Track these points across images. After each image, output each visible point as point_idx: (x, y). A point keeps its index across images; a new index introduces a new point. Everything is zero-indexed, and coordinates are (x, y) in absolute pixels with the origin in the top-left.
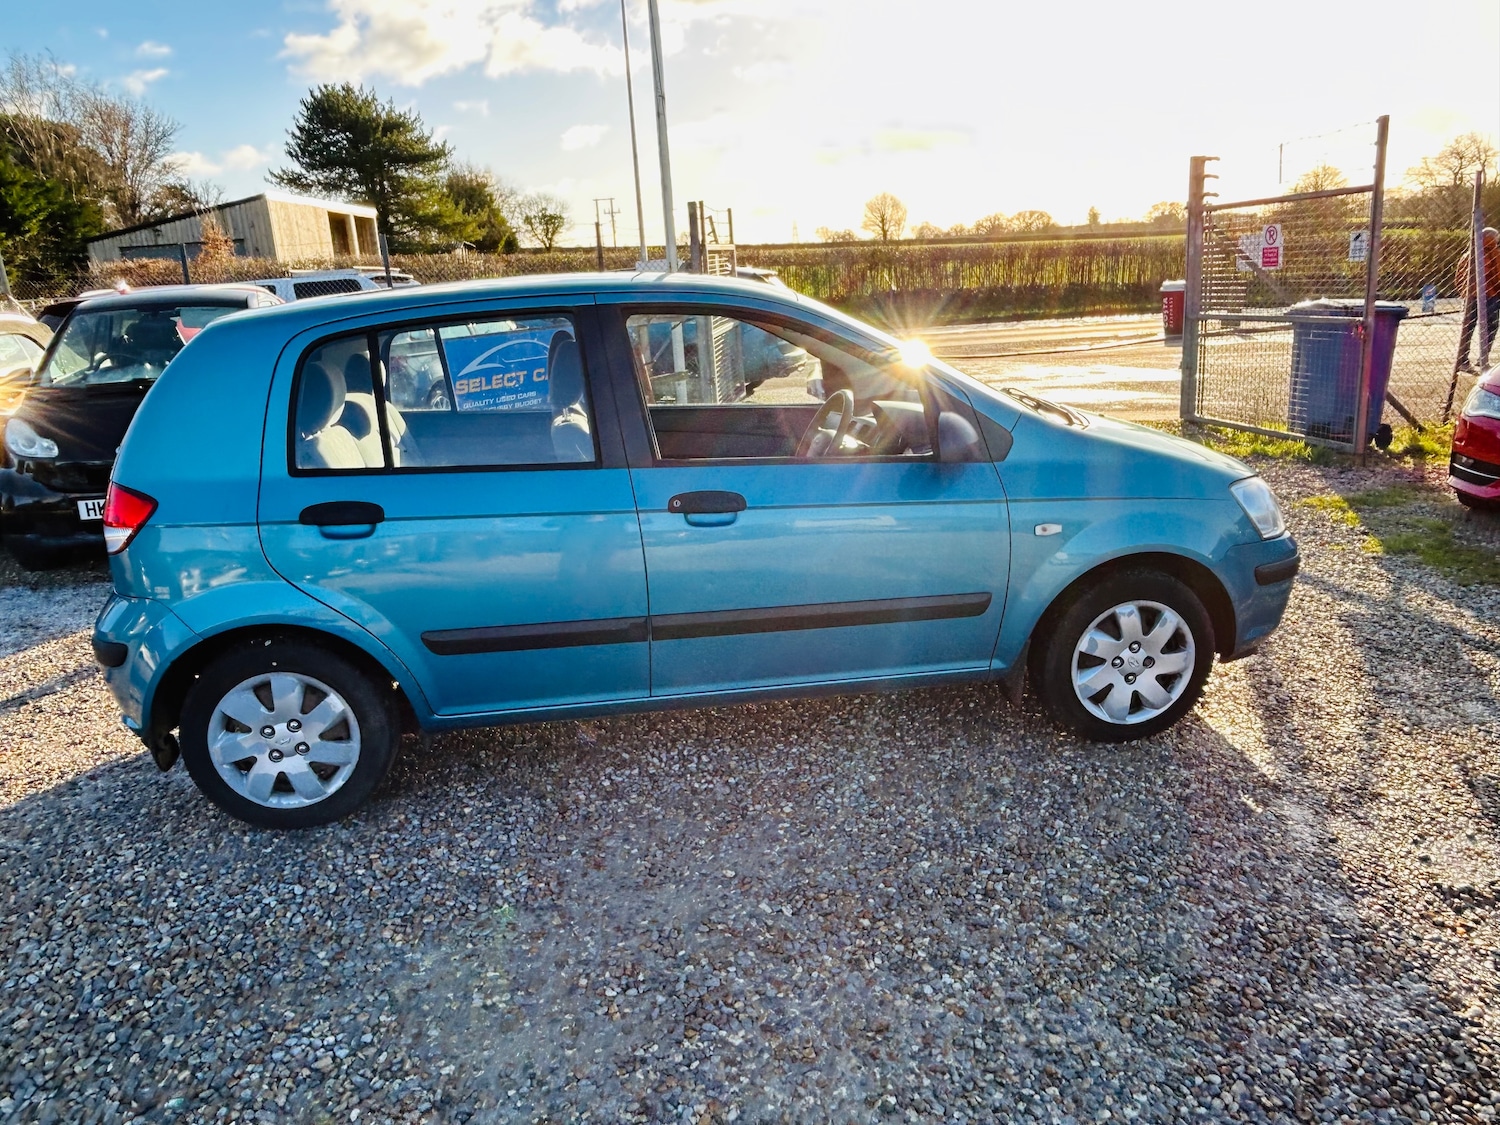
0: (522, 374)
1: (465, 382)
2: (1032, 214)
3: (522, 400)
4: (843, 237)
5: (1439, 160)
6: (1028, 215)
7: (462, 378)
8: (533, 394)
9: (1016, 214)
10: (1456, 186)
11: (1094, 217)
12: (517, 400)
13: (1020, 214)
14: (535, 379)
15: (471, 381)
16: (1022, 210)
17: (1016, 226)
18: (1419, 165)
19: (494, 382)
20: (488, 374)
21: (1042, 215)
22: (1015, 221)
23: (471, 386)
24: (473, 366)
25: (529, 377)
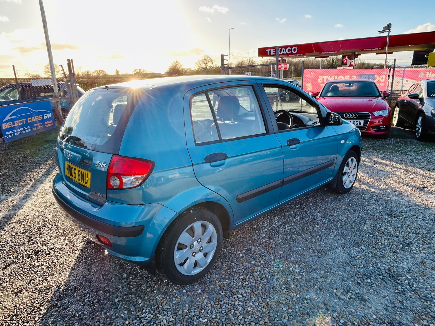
0: (24, 120)
1: (6, 124)
2: (100, 71)
3: (25, 130)
4: (36, 76)
5: (202, 61)
6: (98, 71)
7: (5, 122)
8: (29, 127)
9: (95, 71)
10: (206, 68)
11: (117, 72)
12: (24, 130)
13: (96, 71)
14: (29, 122)
15: (8, 123)
16: (97, 70)
17: (95, 74)
18: (197, 61)
19: (15, 123)
20: (13, 120)
21: (103, 71)
22: (95, 73)
23: (8, 125)
24: (7, 118)
25: (26, 121)
